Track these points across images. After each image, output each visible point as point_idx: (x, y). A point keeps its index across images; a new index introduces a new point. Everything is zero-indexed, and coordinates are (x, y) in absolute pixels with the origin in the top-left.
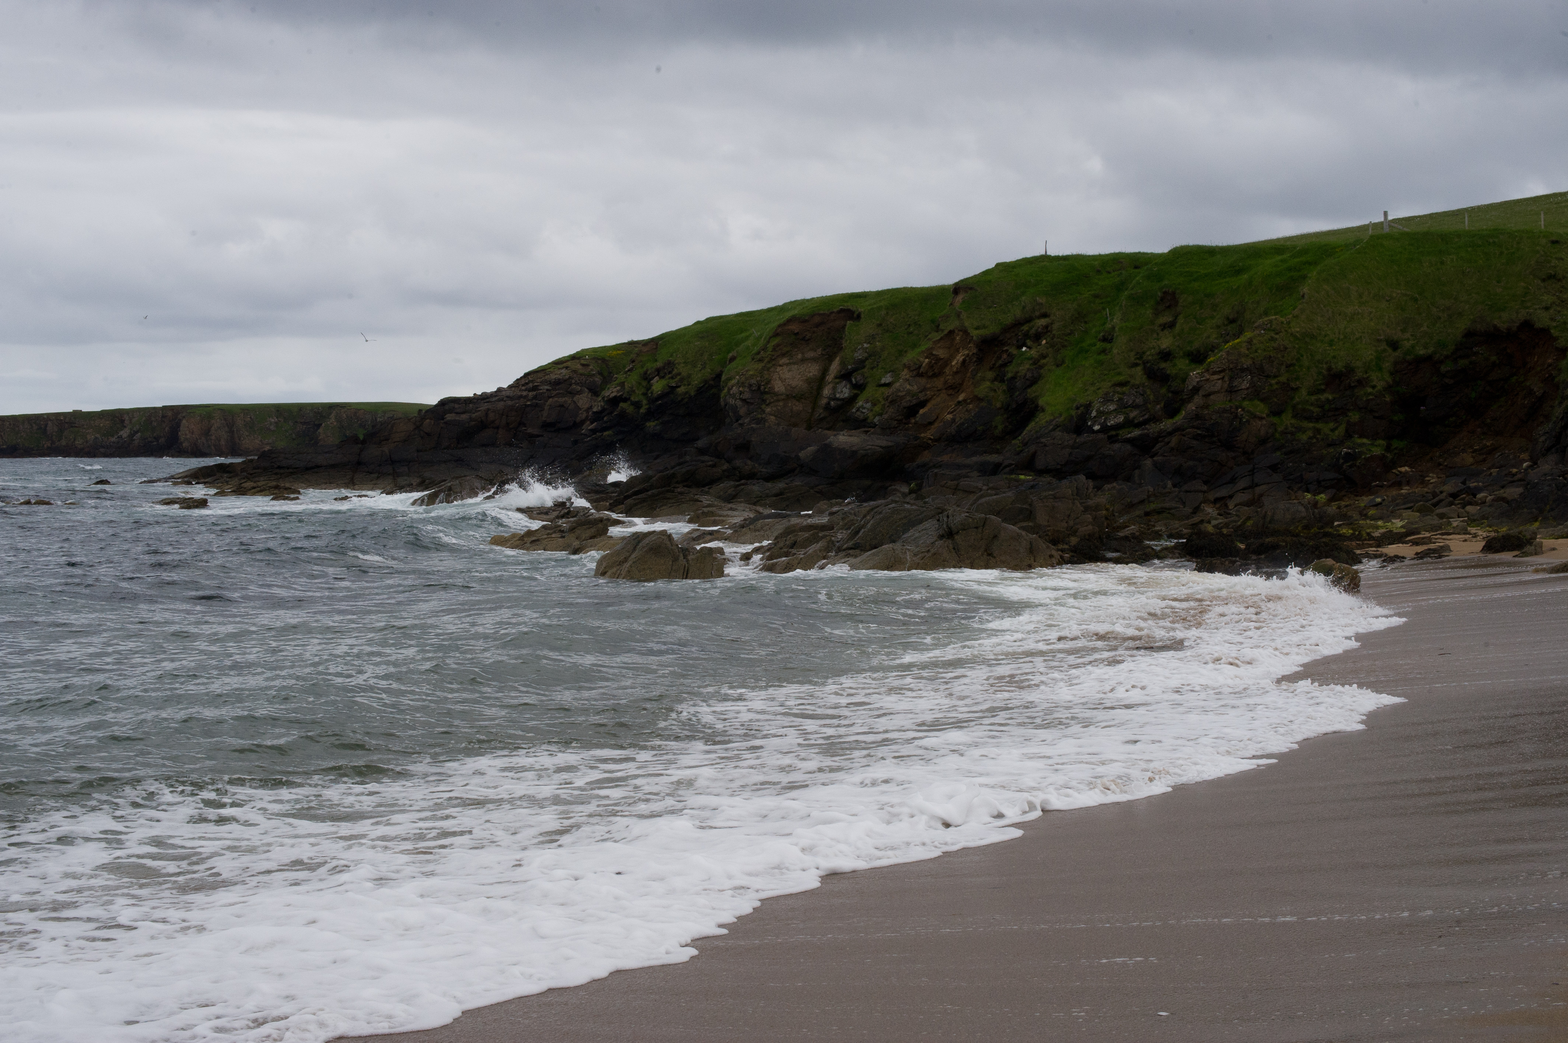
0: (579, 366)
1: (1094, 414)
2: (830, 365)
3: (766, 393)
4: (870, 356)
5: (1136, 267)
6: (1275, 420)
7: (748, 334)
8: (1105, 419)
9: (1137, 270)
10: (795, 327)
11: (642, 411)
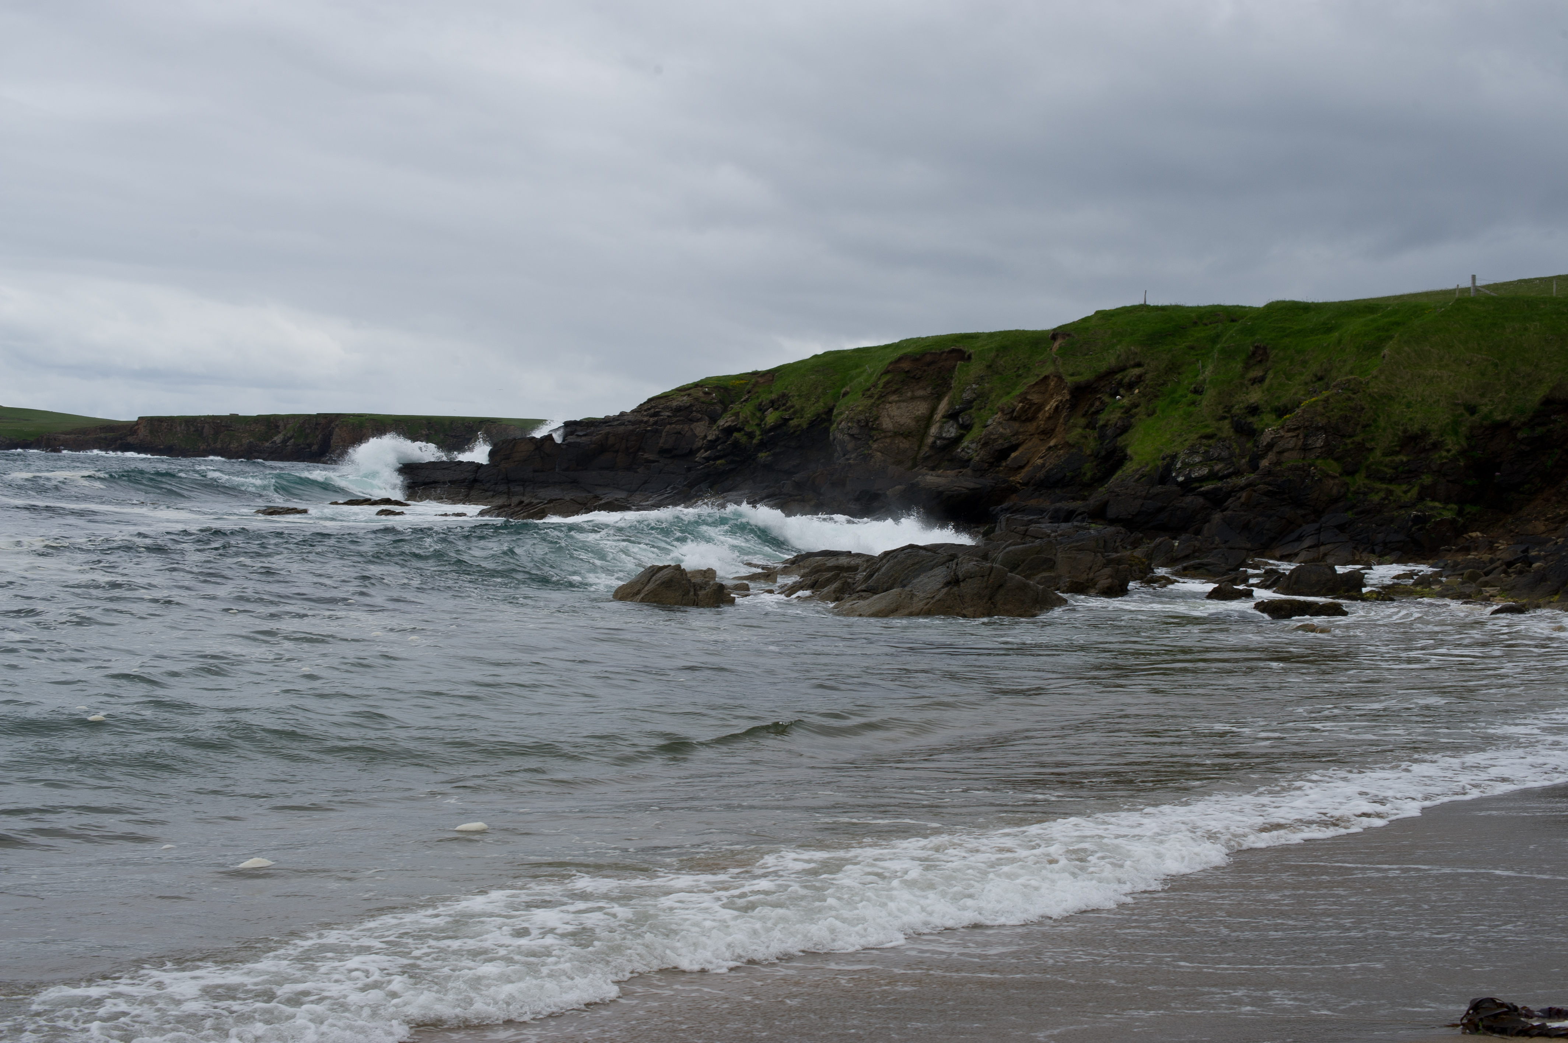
0: (701, 394)
1: (1179, 465)
2: (939, 404)
3: (872, 429)
4: (978, 397)
5: (1233, 321)
6: (1348, 479)
7: (862, 370)
8: (1190, 471)
9: (1233, 324)
10: (905, 365)
11: (755, 441)
